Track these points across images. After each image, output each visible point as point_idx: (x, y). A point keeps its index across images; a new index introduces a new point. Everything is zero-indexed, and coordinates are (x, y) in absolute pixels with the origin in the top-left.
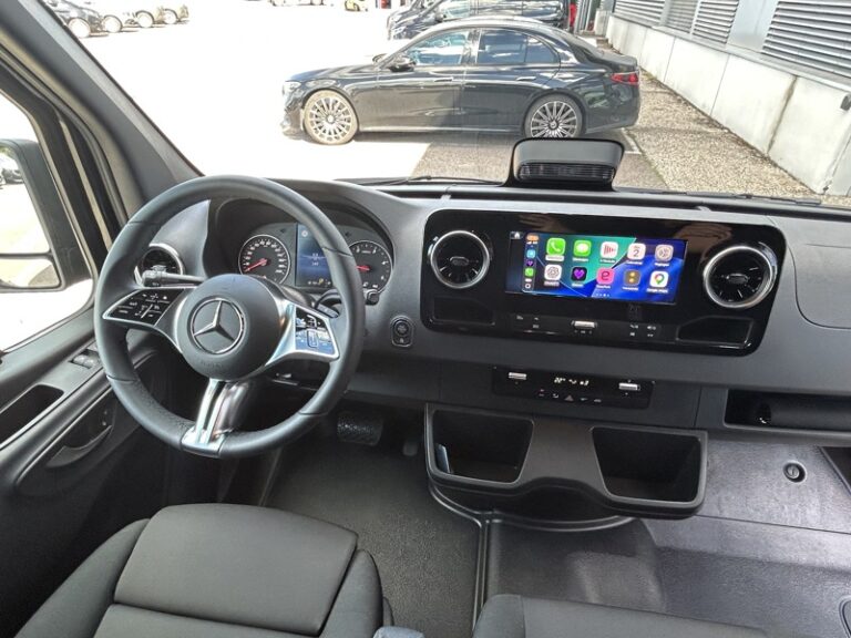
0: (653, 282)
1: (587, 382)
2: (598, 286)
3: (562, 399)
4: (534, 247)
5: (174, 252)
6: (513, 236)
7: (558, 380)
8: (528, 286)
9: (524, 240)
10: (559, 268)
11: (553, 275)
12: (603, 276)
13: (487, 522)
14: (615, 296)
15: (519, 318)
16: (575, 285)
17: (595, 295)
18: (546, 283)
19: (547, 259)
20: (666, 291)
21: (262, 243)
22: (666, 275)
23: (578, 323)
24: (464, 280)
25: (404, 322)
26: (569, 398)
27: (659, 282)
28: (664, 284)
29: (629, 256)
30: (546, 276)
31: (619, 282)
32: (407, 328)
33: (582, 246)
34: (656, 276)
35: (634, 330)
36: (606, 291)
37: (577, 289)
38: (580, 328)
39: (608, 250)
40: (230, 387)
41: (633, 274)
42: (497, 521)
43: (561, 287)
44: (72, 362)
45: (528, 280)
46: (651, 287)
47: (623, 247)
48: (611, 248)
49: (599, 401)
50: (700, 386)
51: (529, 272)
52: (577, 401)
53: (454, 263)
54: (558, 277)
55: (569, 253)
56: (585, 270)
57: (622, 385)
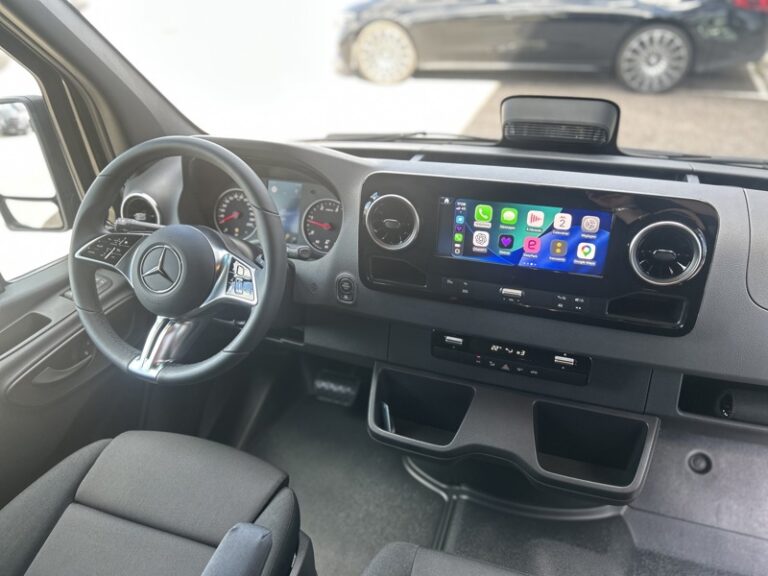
0: (580, 254)
1: (523, 353)
2: (524, 255)
3: (498, 368)
4: (462, 214)
5: (153, 203)
6: (443, 200)
7: (495, 348)
8: (457, 252)
9: (453, 205)
10: (487, 235)
11: (481, 241)
12: (529, 245)
13: (455, 497)
14: (542, 265)
15: (449, 281)
16: (502, 252)
17: (522, 263)
18: (475, 249)
19: (476, 225)
20: (593, 264)
21: (236, 196)
22: (593, 247)
23: (506, 291)
24: (396, 242)
25: (349, 281)
26: (506, 367)
27: (586, 253)
28: (591, 256)
29: (556, 226)
30: (475, 242)
31: (546, 251)
32: (350, 284)
33: (509, 215)
34: (583, 248)
35: (561, 301)
36: (533, 261)
37: (504, 256)
38: (508, 296)
39: (534, 219)
40: (173, 324)
41: (559, 245)
42: (464, 497)
43: (489, 254)
44: (63, 295)
45: (457, 245)
46: (578, 259)
47: (549, 217)
48: (537, 217)
49: (536, 373)
50: (651, 369)
51: (458, 237)
52: (513, 371)
53: (387, 225)
54: (486, 244)
55: (496, 219)
56: (512, 238)
57: (558, 358)
